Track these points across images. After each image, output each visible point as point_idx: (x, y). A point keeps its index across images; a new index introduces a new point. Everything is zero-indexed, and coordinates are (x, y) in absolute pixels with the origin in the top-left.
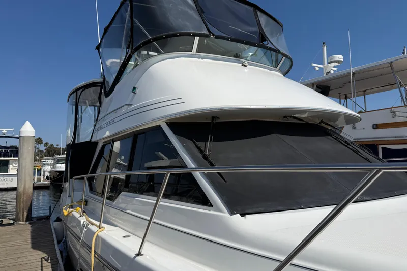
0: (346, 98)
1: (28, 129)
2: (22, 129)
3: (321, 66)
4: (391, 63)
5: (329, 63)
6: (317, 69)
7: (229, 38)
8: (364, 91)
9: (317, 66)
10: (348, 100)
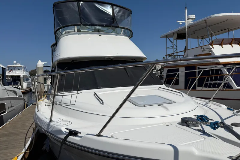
0: (202, 39)
1: (40, 64)
2: (38, 64)
3: (184, 22)
4: (206, 20)
5: (188, 19)
6: (181, 23)
7: (90, 24)
8: (198, 36)
9: (181, 22)
10: (204, 40)
